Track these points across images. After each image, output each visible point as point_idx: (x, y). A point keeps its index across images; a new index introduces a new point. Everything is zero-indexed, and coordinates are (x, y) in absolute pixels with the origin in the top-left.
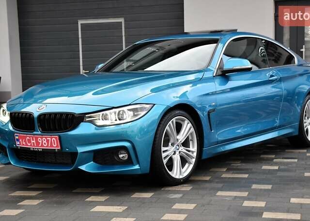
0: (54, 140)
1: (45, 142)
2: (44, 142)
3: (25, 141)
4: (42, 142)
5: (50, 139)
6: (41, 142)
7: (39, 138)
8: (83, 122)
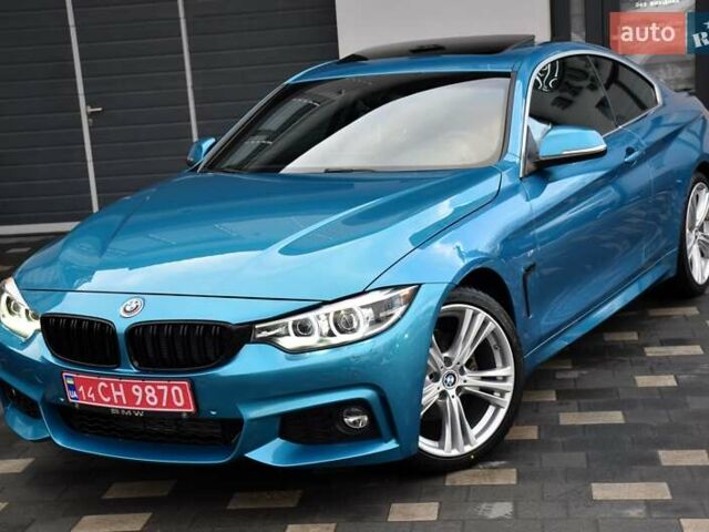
0: (176, 391)
1: (153, 394)
2: (149, 395)
3: (95, 391)
4: (144, 395)
5: (165, 388)
6: (140, 394)
7: (135, 387)
8: (249, 342)
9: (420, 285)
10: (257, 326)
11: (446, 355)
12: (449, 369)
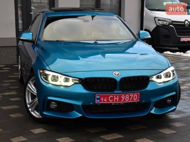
0: (135, 96)
1: (128, 98)
2: (126, 98)
3: (107, 99)
4: (125, 98)
5: (132, 95)
6: (123, 98)
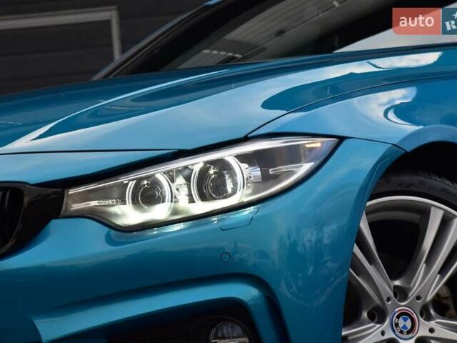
8: (57, 217)
9: (341, 139)
10: (72, 192)
11: (397, 283)
12: (403, 306)
